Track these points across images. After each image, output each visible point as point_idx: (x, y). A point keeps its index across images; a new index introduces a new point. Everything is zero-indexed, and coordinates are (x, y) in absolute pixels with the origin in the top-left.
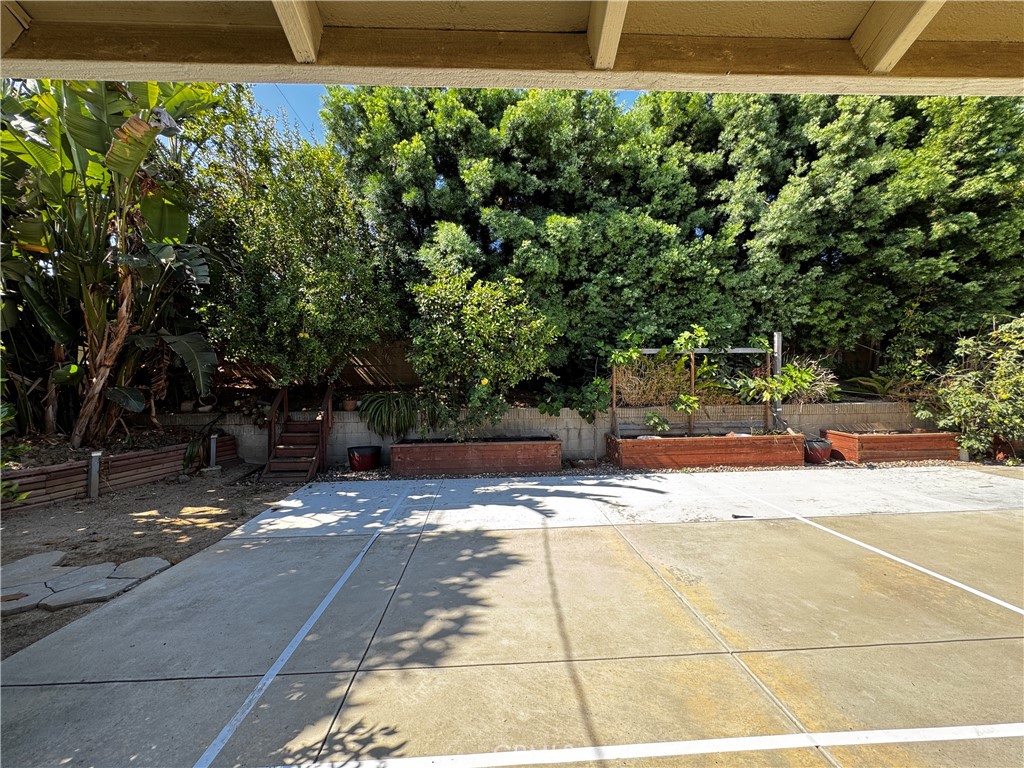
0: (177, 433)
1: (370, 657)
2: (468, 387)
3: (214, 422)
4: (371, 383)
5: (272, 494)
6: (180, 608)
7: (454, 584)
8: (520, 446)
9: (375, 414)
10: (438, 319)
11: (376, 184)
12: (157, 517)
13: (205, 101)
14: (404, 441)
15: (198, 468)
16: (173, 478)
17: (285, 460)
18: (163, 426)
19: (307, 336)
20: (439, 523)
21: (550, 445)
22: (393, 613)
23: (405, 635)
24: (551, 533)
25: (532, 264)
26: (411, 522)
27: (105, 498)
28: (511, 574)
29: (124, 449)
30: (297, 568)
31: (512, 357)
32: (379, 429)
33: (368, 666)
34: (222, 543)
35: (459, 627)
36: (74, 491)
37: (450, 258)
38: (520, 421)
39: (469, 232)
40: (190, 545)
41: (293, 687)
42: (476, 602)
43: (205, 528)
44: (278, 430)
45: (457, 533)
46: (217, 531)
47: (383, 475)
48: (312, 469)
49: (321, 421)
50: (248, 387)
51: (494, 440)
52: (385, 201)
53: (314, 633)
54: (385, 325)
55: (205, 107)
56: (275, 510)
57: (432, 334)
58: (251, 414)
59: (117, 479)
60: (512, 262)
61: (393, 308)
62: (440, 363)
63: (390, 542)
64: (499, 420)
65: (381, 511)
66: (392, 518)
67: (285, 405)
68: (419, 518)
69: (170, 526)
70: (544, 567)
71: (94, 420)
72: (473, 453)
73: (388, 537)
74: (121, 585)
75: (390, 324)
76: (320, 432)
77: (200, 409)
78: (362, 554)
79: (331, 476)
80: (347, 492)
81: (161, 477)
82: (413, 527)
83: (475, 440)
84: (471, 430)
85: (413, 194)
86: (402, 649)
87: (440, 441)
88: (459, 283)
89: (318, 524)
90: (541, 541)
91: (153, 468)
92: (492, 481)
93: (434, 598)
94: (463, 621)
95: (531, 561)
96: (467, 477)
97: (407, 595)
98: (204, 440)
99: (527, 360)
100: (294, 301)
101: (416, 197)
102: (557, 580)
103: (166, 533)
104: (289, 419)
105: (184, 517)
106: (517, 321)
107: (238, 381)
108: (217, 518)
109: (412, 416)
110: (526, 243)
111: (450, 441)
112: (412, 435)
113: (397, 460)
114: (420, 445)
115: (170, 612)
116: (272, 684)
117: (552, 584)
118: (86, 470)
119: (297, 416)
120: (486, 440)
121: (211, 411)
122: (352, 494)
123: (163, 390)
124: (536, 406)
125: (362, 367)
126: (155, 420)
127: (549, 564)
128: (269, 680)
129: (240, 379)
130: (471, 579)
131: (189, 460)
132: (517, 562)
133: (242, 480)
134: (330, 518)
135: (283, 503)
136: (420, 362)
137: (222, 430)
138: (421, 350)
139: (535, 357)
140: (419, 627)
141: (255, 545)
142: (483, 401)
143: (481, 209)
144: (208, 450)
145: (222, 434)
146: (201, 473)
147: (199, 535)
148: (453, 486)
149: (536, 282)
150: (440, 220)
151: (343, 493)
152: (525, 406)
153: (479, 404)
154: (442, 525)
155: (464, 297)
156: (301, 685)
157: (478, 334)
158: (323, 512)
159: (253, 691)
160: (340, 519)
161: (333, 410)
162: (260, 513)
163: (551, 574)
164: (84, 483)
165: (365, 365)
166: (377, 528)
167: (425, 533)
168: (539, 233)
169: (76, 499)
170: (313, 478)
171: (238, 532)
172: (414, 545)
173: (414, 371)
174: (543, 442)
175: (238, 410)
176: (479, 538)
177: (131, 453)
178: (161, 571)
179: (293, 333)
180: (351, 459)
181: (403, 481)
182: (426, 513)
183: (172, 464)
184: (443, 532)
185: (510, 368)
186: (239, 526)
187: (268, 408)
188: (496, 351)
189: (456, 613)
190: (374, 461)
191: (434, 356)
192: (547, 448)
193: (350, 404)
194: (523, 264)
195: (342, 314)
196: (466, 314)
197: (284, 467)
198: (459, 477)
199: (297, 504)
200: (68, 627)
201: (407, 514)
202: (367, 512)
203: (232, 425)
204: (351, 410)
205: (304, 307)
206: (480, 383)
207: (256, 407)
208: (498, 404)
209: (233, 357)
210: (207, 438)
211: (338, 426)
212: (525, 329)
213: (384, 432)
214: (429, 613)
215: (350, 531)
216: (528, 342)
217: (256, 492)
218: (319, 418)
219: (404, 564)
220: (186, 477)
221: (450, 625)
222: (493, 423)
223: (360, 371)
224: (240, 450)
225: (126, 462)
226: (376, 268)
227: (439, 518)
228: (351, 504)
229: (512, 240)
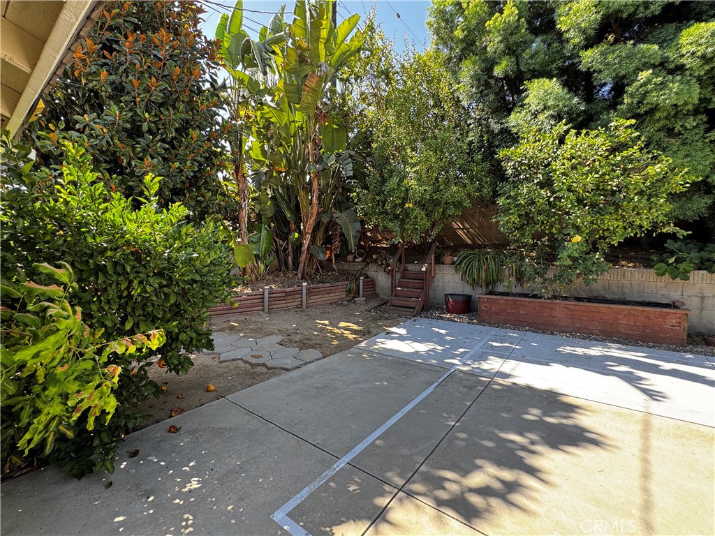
0: (344, 275)
1: (415, 482)
2: (557, 245)
3: (363, 269)
4: (470, 242)
5: (389, 321)
6: (316, 388)
7: (512, 442)
8: (624, 310)
9: (467, 268)
10: (526, 179)
11: (471, 67)
12: (327, 325)
13: (352, 49)
14: (491, 293)
15: (354, 298)
16: (340, 302)
17: (401, 299)
18: (338, 270)
19: (411, 205)
20: (514, 373)
21: (668, 314)
22: (445, 448)
23: (449, 475)
24: (655, 421)
25: (653, 98)
26: (485, 366)
27: (309, 309)
28: (584, 455)
29: (319, 282)
30: (388, 382)
31: (616, 211)
32: (470, 281)
33: (410, 490)
34: (353, 350)
35: (507, 491)
36: (296, 304)
37: (541, 117)
38: (626, 282)
39: (565, 84)
40: (337, 347)
41: (353, 479)
42: (532, 471)
43: (347, 338)
44: (398, 276)
45: (529, 388)
46: (352, 341)
47: (472, 320)
48: (418, 307)
49: (426, 272)
50: (385, 246)
51: (589, 300)
52: (479, 80)
53: (381, 439)
54: (476, 192)
55: (353, 54)
56: (388, 333)
57: (517, 195)
58: (382, 264)
59: (315, 299)
60: (622, 103)
61: (485, 176)
62: (525, 222)
63: (462, 380)
64: (594, 280)
65: (462, 350)
66: (469, 359)
67: (403, 258)
68: (493, 364)
69: (331, 332)
70: (636, 464)
71: (306, 264)
72: (560, 310)
73: (462, 375)
74: (298, 363)
75: (479, 190)
76: (424, 281)
77: (356, 260)
78: (436, 384)
79: (432, 314)
80: (439, 329)
81: (335, 301)
82: (486, 371)
83: (566, 298)
84: (559, 288)
85: (504, 63)
86: (444, 489)
87: (526, 296)
88: (549, 139)
89: (413, 350)
90: (639, 427)
91: (331, 295)
92: (582, 342)
93: (488, 449)
94: (512, 487)
95: (616, 447)
96: (552, 334)
97: (463, 435)
98: (356, 280)
99: (638, 214)
100: (401, 180)
101: (507, 66)
102: (654, 487)
103: (328, 336)
104: (405, 269)
105: (339, 328)
106: (625, 170)
107: (380, 242)
108: (354, 332)
109: (499, 271)
110: (644, 75)
111: (535, 296)
112: (500, 288)
113: (483, 308)
114: (505, 298)
115: (311, 389)
116: (342, 469)
117: (646, 491)
118: (300, 292)
119: (411, 267)
120: (579, 299)
121: (362, 261)
122: (443, 332)
123: (338, 247)
124: (652, 267)
125: (462, 229)
126: (334, 266)
127: (645, 461)
128: (341, 464)
129: (381, 240)
130: (533, 443)
131: (349, 292)
132: (595, 443)
133: (376, 308)
134: (422, 348)
135: (394, 329)
136: (505, 222)
137: (366, 274)
138: (506, 211)
139: (650, 209)
140: (465, 473)
141: (369, 356)
142: (574, 259)
143: (581, 54)
144: (358, 286)
145: (367, 277)
146: (355, 301)
147: (343, 342)
148: (536, 341)
149: (659, 120)
150: (529, 80)
151: (437, 330)
152: (634, 267)
153: (568, 262)
154: (515, 376)
155: (555, 153)
156: (359, 481)
157: (569, 190)
158: (418, 341)
159: (330, 468)
160: (429, 350)
161: (435, 263)
162: (379, 333)
163: (646, 476)
164: (300, 299)
165: (465, 228)
166: (454, 365)
167: (497, 380)
168: (668, 58)
169: (297, 308)
170: (418, 314)
171: (363, 345)
172: (482, 388)
173: (500, 230)
174: (658, 310)
175: (375, 261)
176: (551, 401)
177: (320, 285)
178: (317, 360)
179: (402, 205)
180: (447, 302)
181: (487, 328)
182: (500, 361)
183: (340, 294)
184: (514, 384)
185: (611, 222)
186: (365, 340)
187: (392, 260)
188: (593, 205)
189: (508, 475)
190: (466, 307)
191: (520, 216)
192: (664, 316)
193: (447, 259)
194: (639, 102)
195: (439, 186)
196: (556, 171)
197: (400, 303)
198: (544, 333)
199: (403, 331)
200: (269, 381)
201: (483, 357)
202: (451, 349)
203: (372, 271)
204: (448, 264)
205: (408, 184)
206: (570, 241)
207: (386, 260)
208: (594, 263)
209: (370, 225)
210: (357, 279)
211: (438, 276)
212: (636, 177)
213: (474, 283)
214: (479, 462)
215: (434, 361)
216: (641, 193)
217: (381, 318)
218: (424, 269)
219: (468, 403)
220: (345, 302)
221: (497, 485)
222: (587, 282)
223: (460, 232)
224: (377, 288)
225: (318, 290)
226: (471, 143)
227: (514, 369)
228: (440, 340)
229: (624, 77)
